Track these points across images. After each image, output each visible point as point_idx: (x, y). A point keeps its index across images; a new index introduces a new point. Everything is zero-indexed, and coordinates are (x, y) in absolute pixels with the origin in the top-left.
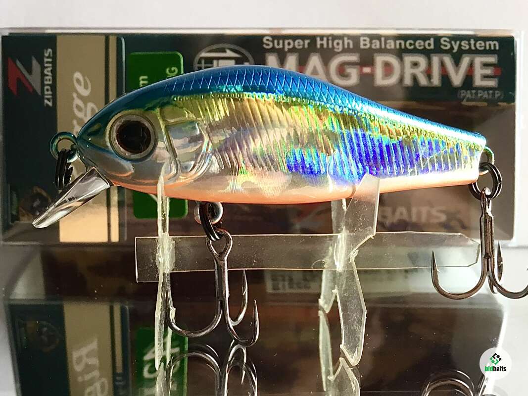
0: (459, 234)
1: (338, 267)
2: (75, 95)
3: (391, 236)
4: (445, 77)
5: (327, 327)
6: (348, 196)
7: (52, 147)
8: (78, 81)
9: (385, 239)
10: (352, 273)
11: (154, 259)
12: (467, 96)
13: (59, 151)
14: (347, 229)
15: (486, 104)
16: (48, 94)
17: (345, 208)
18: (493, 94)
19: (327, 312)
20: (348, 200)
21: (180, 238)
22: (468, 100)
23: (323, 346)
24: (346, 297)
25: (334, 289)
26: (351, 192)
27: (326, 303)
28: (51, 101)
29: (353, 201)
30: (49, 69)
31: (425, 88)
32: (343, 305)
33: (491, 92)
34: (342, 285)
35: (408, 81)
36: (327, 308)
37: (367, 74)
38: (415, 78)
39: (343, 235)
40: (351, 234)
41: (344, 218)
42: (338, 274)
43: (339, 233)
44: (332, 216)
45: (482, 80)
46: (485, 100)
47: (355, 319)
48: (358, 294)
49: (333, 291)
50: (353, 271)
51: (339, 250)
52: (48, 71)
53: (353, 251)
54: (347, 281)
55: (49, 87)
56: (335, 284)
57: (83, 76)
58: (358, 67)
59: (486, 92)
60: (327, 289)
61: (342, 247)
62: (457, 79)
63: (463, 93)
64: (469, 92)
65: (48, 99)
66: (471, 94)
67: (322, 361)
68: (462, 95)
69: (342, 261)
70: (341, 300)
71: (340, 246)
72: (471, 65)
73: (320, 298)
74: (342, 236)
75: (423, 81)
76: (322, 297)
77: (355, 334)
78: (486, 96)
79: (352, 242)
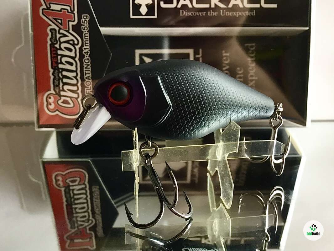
24: (222, 174)
34: (220, 167)
74: (220, 145)
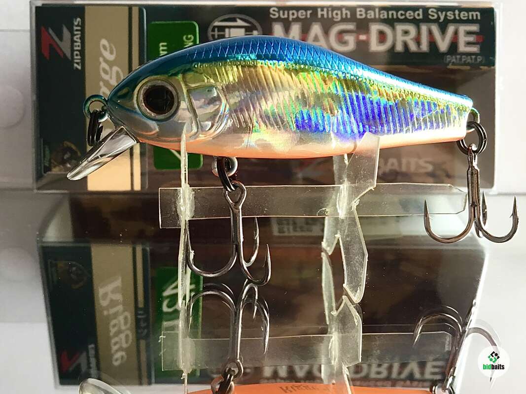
0: (449, 185)
1: (340, 214)
2: (101, 59)
3: (388, 187)
4: (433, 44)
5: (329, 267)
6: (350, 151)
7: (85, 109)
8: (105, 47)
9: (383, 189)
10: (353, 220)
11: (176, 208)
12: (452, 61)
13: (91, 112)
14: (348, 180)
15: (468, 68)
16: (77, 59)
17: (346, 162)
18: (476, 59)
19: (330, 254)
20: (350, 155)
21: (199, 189)
22: (454, 64)
23: (325, 284)
25: (336, 234)
26: (353, 149)
27: (328, 246)
28: (80, 64)
29: (355, 156)
30: (78, 36)
31: (414, 54)
32: (345, 248)
33: (473, 57)
35: (399, 48)
36: (329, 251)
37: (363, 41)
38: (406, 45)
39: (345, 186)
40: (353, 185)
41: (346, 170)
42: (341, 221)
43: (341, 184)
44: (334, 168)
45: (465, 46)
46: (468, 64)
47: (357, 262)
48: (360, 240)
49: (336, 235)
50: (354, 218)
51: (341, 199)
52: (77, 38)
53: (355, 201)
54: (349, 227)
55: (78, 53)
56: (337, 229)
57: (109, 43)
58: (355, 34)
59: (469, 57)
60: (330, 234)
61: (344, 197)
62: (443, 45)
63: (448, 58)
64: (454, 57)
65: (77, 63)
66: (456, 58)
67: (325, 298)
68: (448, 60)
69: (344, 209)
70: (343, 244)
71: (342, 196)
72: (456, 33)
73: (322, 241)
75: (413, 47)
76: (324, 240)
77: (357, 275)
78: (469, 61)
79: (354, 192)
